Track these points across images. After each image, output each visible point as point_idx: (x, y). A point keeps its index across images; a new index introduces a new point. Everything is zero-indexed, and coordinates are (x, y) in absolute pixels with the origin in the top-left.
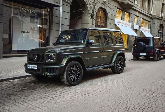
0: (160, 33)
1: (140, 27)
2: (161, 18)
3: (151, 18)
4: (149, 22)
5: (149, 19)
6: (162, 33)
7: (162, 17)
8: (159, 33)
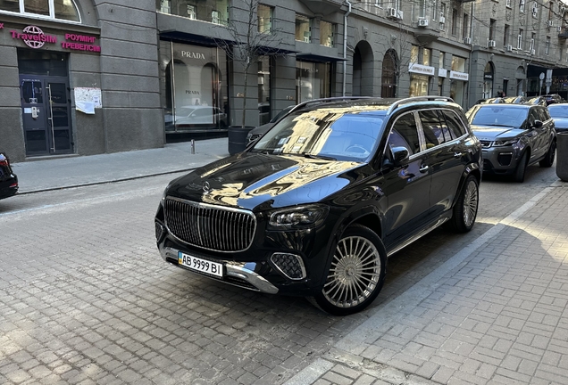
0: (488, 78)
1: (449, 71)
2: (488, 50)
3: (470, 51)
4: (466, 59)
5: (465, 55)
6: (492, 79)
7: (491, 48)
8: (485, 79)
